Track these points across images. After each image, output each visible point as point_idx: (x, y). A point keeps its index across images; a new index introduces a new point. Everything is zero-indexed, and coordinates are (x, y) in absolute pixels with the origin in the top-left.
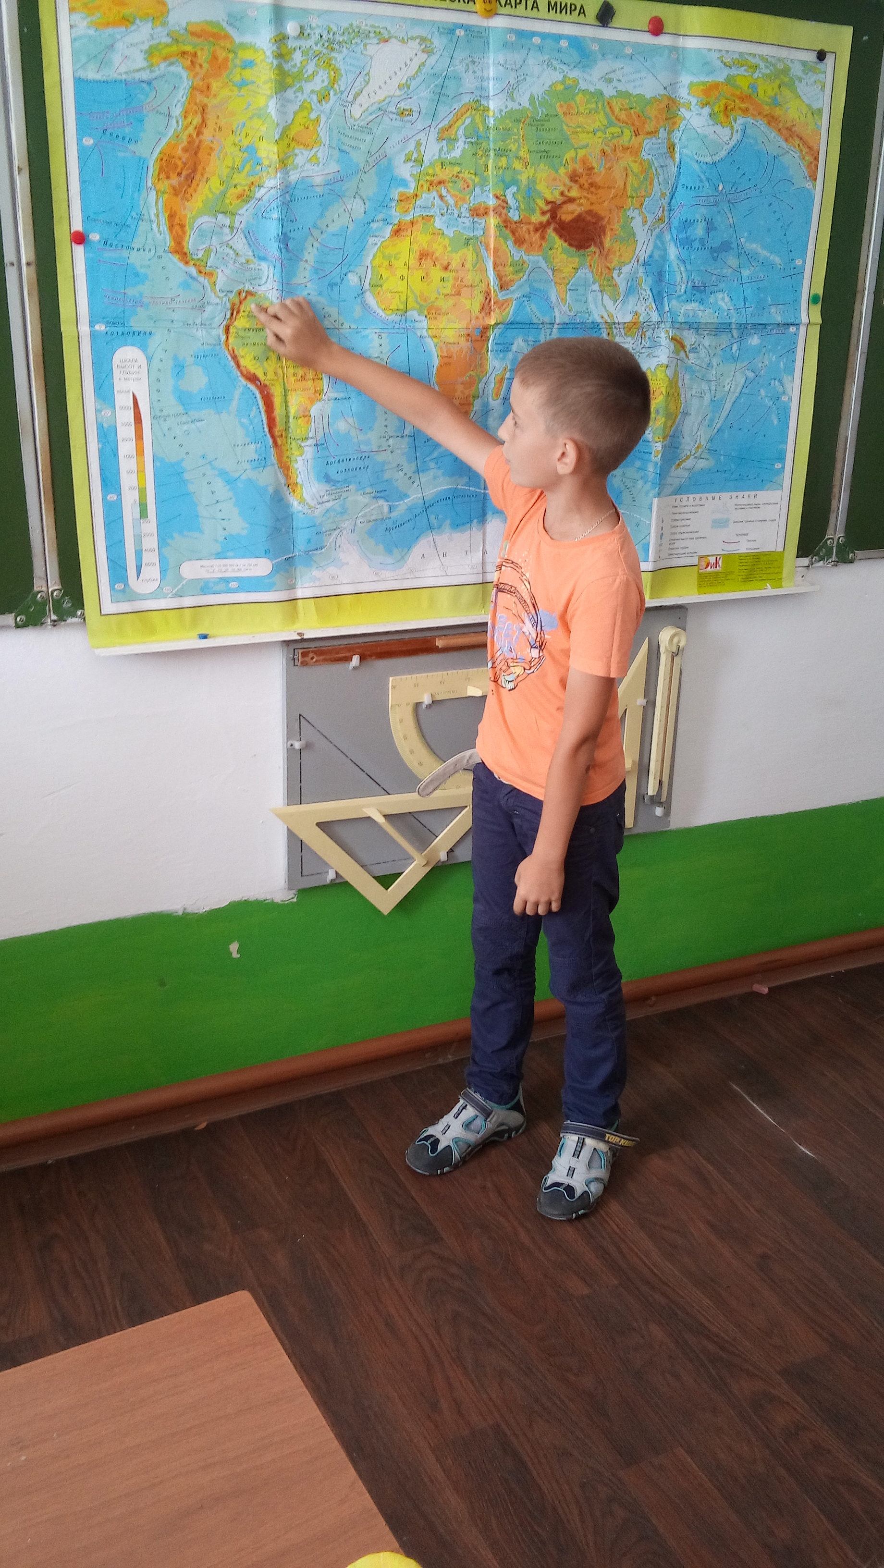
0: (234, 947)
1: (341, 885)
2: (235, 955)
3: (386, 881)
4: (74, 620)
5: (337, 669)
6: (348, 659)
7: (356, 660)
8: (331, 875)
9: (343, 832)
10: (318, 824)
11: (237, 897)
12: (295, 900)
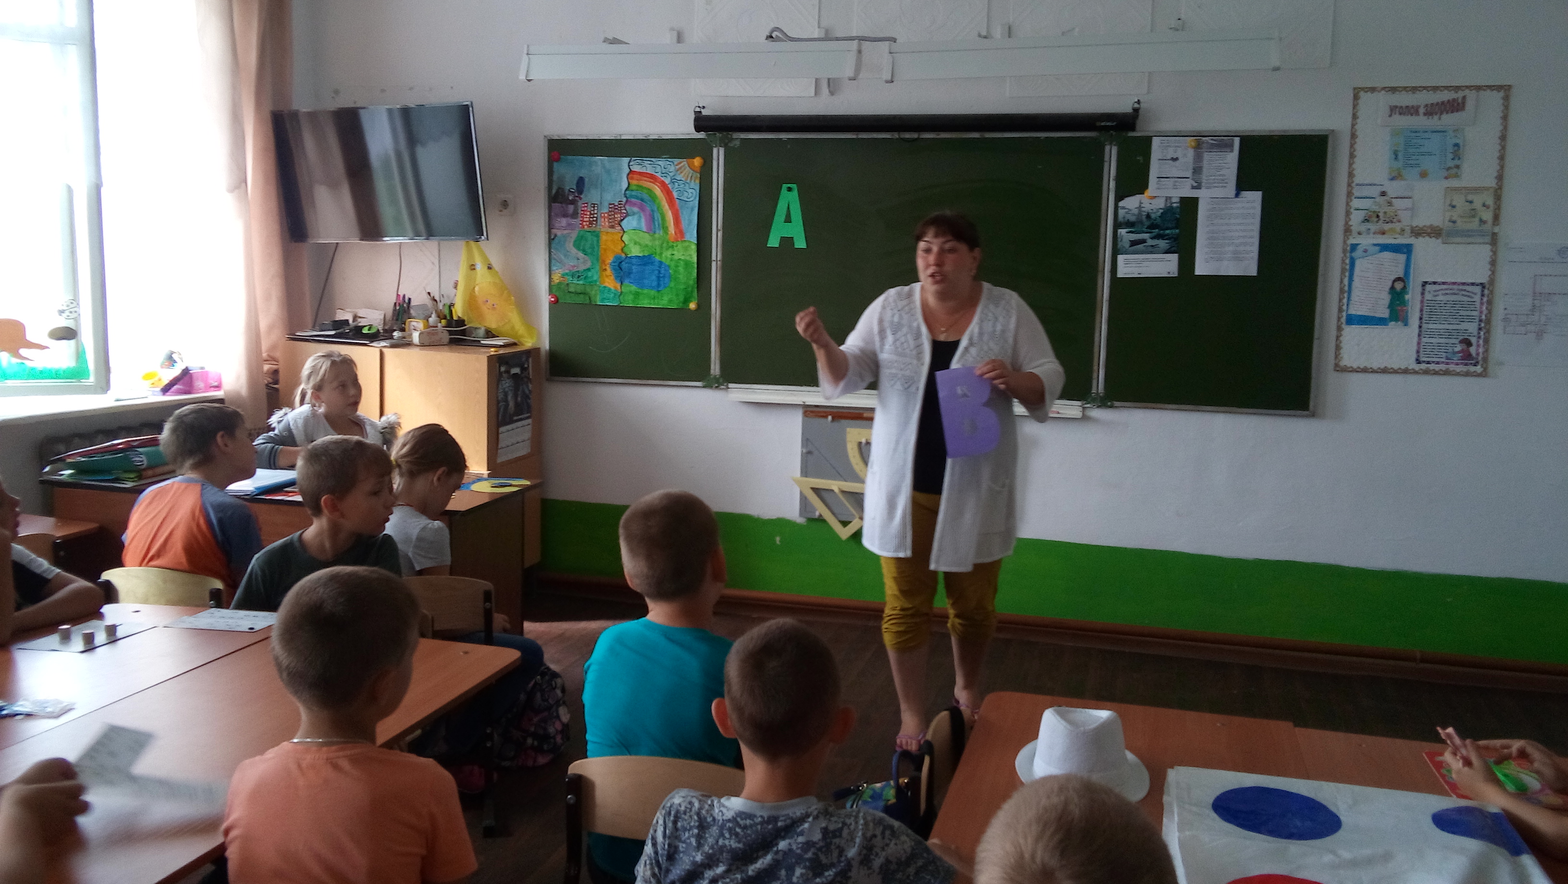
0: (778, 539)
1: (821, 520)
2: (778, 543)
3: (845, 524)
4: (722, 387)
5: (822, 421)
6: (826, 417)
7: (830, 418)
8: (817, 514)
9: (824, 494)
10: (813, 489)
11: (781, 516)
12: (805, 524)
